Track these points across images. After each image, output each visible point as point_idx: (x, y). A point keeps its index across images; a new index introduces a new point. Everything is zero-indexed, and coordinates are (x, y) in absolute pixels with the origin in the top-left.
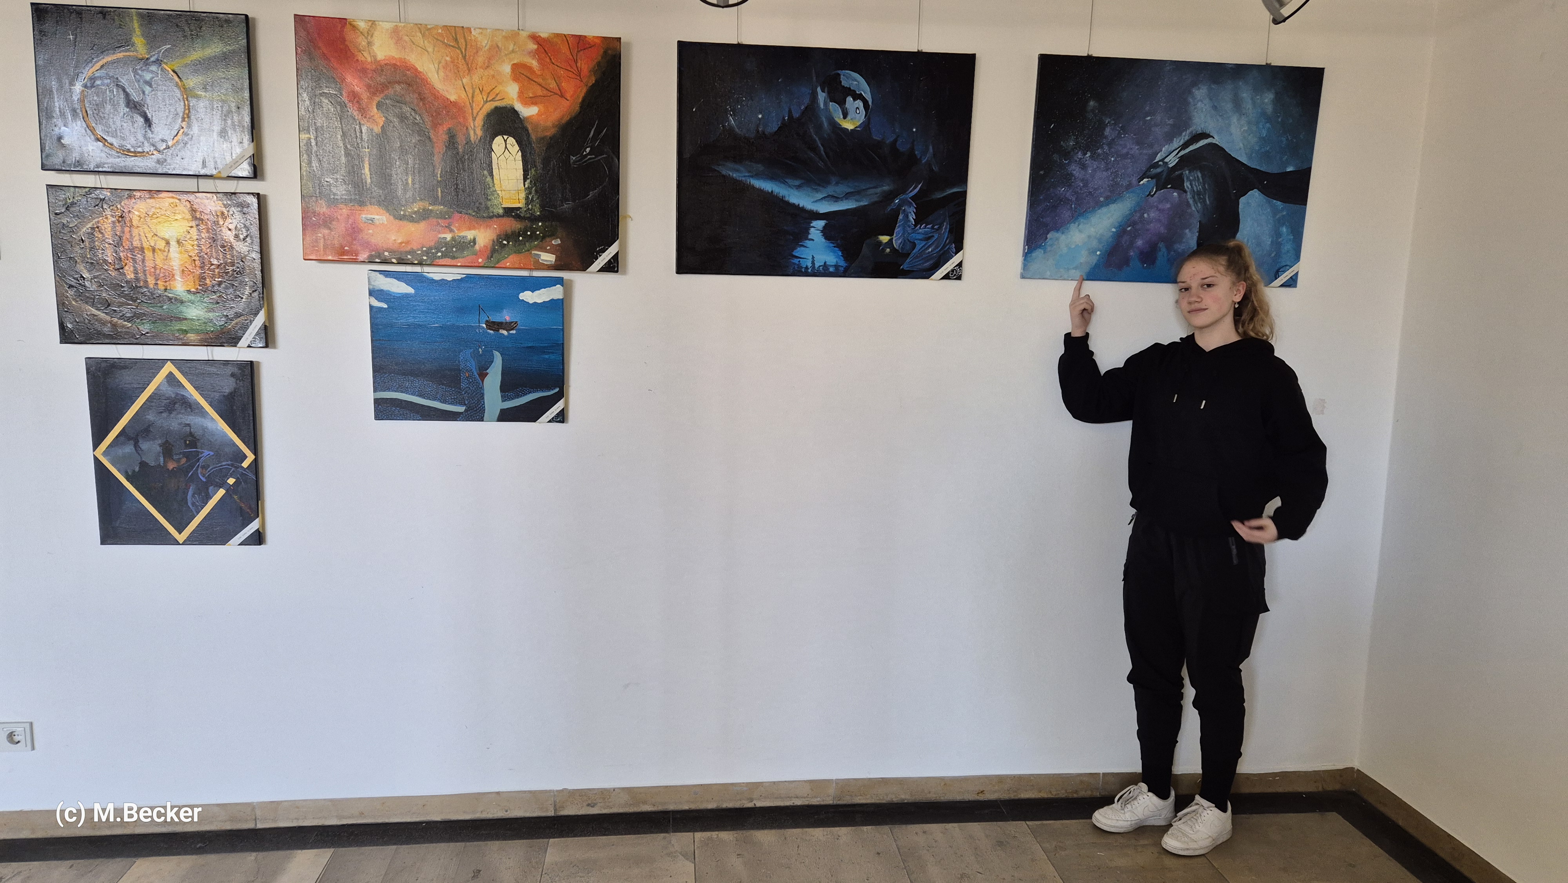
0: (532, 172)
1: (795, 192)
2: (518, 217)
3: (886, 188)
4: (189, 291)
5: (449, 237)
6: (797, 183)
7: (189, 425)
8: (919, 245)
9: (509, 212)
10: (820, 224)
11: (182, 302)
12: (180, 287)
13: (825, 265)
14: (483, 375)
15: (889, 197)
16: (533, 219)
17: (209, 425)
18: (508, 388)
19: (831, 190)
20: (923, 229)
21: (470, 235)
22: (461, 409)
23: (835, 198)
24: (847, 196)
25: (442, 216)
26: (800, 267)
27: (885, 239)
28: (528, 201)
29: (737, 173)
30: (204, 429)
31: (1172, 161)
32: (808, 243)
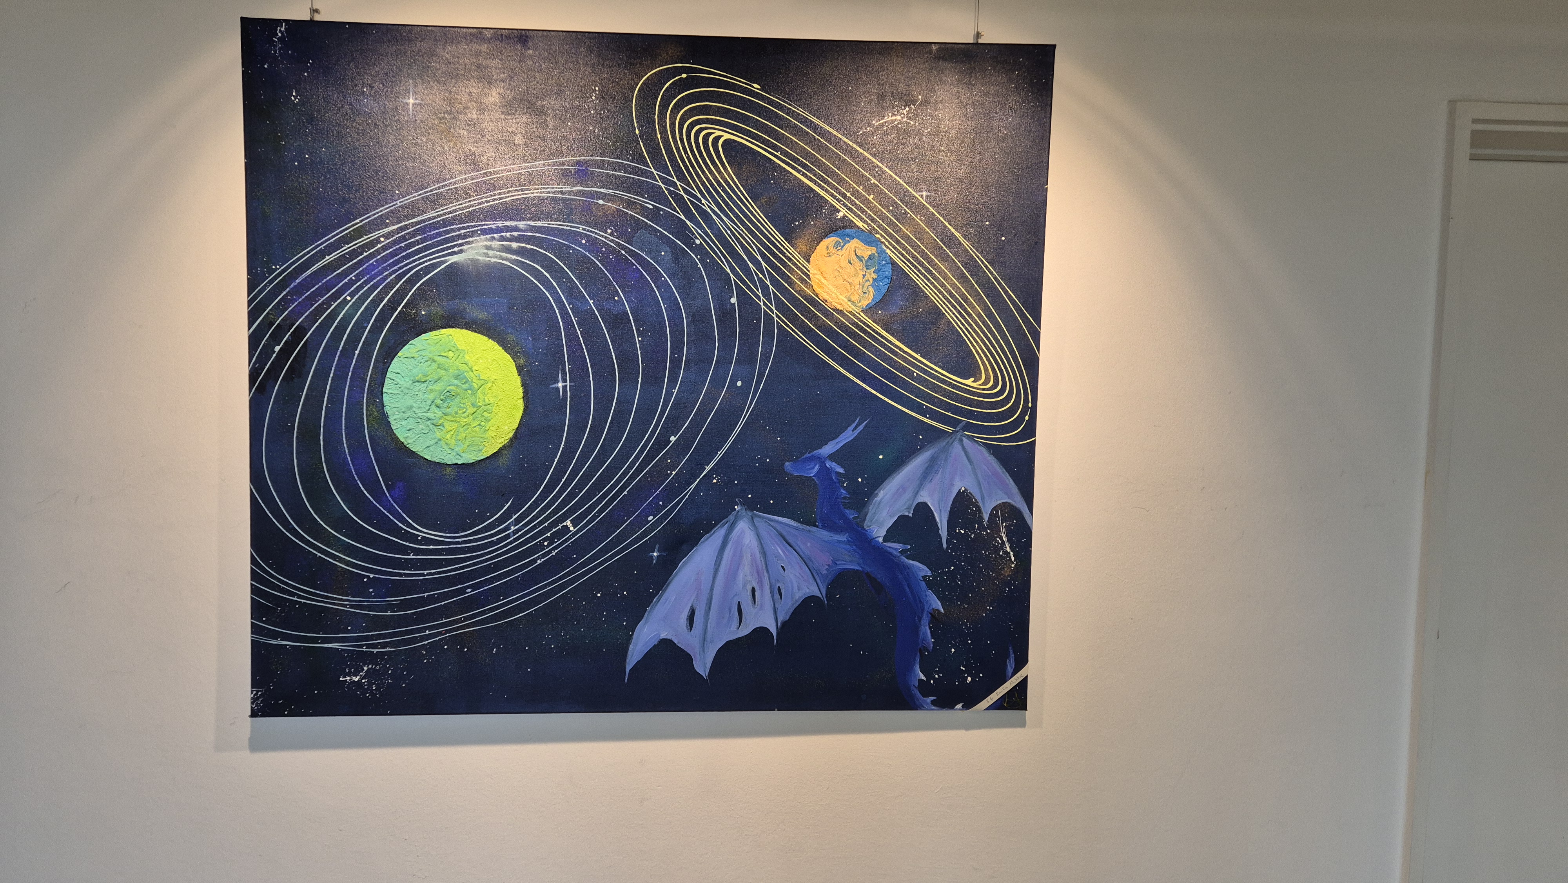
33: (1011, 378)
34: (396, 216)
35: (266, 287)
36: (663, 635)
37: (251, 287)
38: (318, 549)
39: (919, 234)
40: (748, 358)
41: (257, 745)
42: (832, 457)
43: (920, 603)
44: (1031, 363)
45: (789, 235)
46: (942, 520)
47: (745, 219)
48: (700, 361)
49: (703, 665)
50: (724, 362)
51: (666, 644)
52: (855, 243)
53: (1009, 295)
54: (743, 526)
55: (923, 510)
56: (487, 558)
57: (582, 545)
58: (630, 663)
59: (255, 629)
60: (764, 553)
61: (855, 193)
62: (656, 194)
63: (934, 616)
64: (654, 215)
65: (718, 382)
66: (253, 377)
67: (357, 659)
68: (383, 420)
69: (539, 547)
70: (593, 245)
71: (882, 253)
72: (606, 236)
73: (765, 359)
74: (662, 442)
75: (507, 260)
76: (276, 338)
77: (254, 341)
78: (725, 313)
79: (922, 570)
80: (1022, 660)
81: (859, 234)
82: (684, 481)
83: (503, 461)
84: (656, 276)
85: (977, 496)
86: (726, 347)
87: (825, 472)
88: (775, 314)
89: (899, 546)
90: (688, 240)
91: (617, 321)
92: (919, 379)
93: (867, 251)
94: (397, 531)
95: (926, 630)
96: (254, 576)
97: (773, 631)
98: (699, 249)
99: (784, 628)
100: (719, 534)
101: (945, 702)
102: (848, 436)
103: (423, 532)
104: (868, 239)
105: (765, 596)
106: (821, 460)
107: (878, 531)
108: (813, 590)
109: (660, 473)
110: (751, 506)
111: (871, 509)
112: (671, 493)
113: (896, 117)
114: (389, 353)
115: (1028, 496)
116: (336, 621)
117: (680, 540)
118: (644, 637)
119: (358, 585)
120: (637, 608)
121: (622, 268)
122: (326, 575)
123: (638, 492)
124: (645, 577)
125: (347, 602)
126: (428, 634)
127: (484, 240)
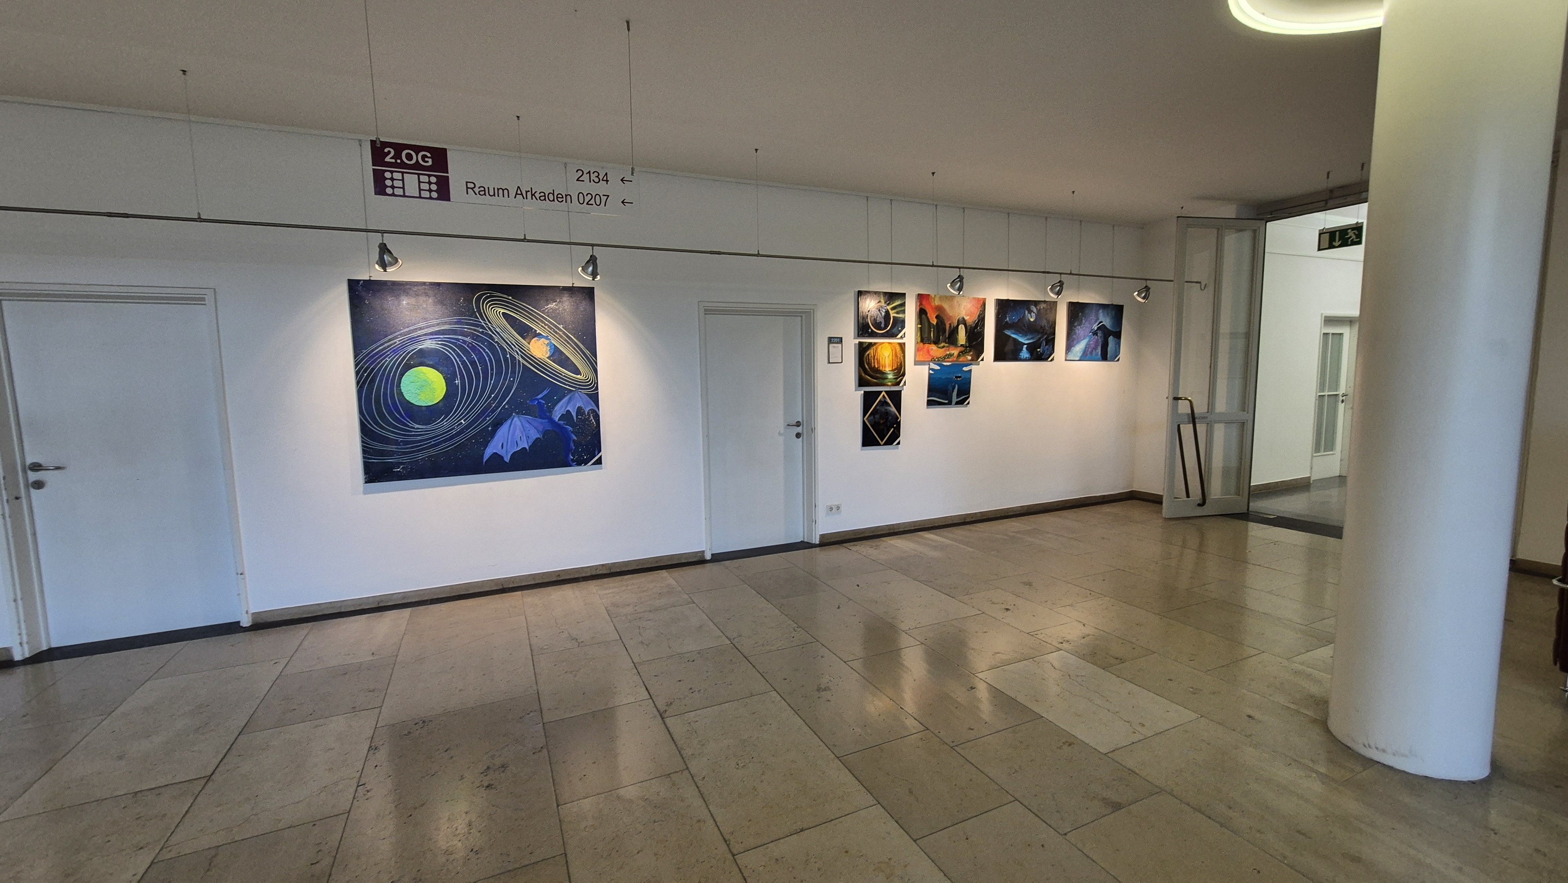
0: (967, 334)
1: (1020, 338)
2: (964, 347)
3: (1039, 336)
4: (889, 371)
5: (948, 353)
6: (1021, 335)
7: (886, 410)
8: (1046, 351)
9: (962, 345)
10: (1025, 346)
11: (888, 374)
12: (887, 369)
13: (1026, 358)
14: (953, 392)
15: (1040, 339)
16: (967, 347)
17: (891, 409)
18: (958, 396)
19: (1028, 337)
20: (1047, 347)
21: (953, 352)
22: (947, 402)
23: (1028, 339)
24: (1031, 339)
25: (947, 347)
26: (1021, 358)
27: (1039, 350)
28: (966, 342)
29: (1008, 332)
30: (890, 411)
31: (1096, 328)
32: (1023, 351)
33: (591, 376)
34: (401, 335)
35: (360, 357)
36: (494, 451)
37: (355, 356)
38: (384, 433)
39: (561, 336)
40: (513, 372)
41: (366, 492)
42: (541, 398)
43: (570, 438)
44: (596, 371)
45: (524, 338)
46: (574, 414)
47: (510, 334)
48: (499, 373)
49: (507, 459)
50: (507, 373)
51: (495, 454)
52: (543, 339)
53: (587, 352)
54: (516, 419)
55: (568, 411)
56: (438, 432)
57: (468, 427)
58: (484, 461)
59: (364, 457)
60: (522, 425)
61: (542, 326)
62: (483, 327)
63: (574, 441)
64: (482, 333)
65: (505, 379)
66: (358, 383)
67: (398, 465)
68: (401, 394)
69: (454, 428)
70: (464, 342)
71: (551, 342)
72: (468, 339)
73: (519, 372)
74: (489, 397)
75: (438, 347)
76: (365, 371)
77: (357, 373)
78: (506, 360)
79: (570, 428)
80: (600, 451)
81: (544, 337)
82: (497, 407)
83: (441, 404)
84: (484, 350)
85: (583, 407)
86: (507, 369)
87: (539, 403)
88: (521, 359)
89: (563, 422)
90: (493, 340)
91: (473, 363)
92: (564, 376)
93: (547, 342)
94: (408, 426)
95: (572, 444)
96: (363, 442)
97: (527, 448)
98: (497, 342)
99: (530, 447)
100: (509, 422)
101: (579, 464)
102: (545, 392)
103: (417, 426)
104: (547, 338)
105: (524, 438)
106: (538, 400)
107: (557, 419)
108: (538, 436)
109: (490, 405)
110: (518, 413)
111: (553, 412)
112: (493, 411)
113: (552, 305)
114: (402, 375)
115: (598, 407)
116: (391, 454)
117: (497, 424)
118: (488, 453)
119: (397, 443)
120: (486, 444)
121: (473, 348)
122: (386, 440)
123: (483, 412)
124: (488, 435)
125: (393, 448)
126: (421, 456)
127: (430, 341)
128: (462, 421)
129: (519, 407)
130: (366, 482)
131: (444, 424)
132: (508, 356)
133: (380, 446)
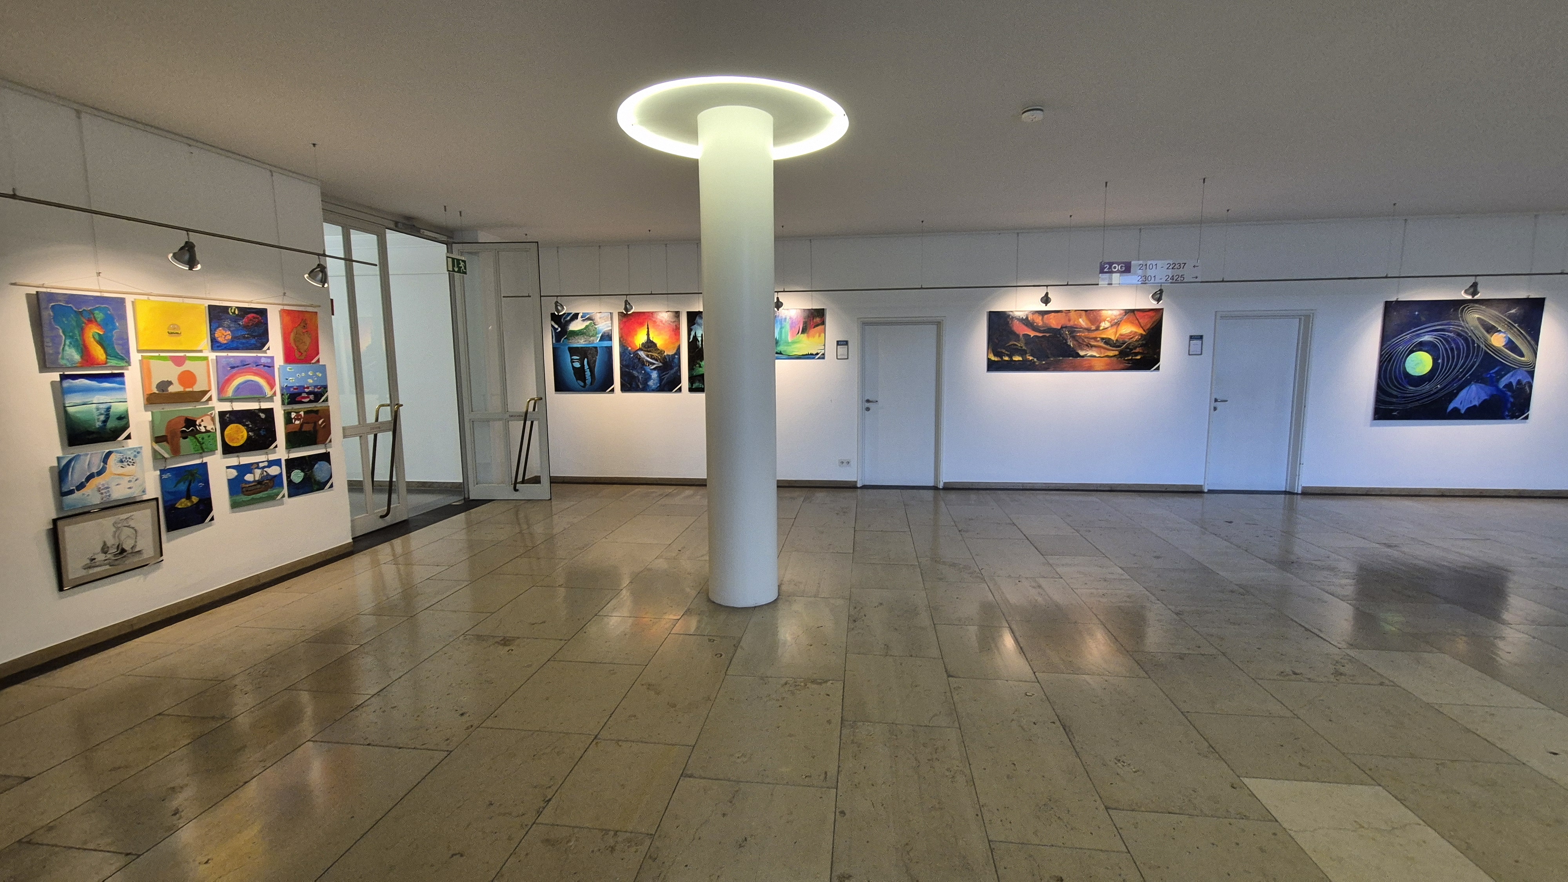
33: (1531, 358)
34: (1411, 332)
35: (1385, 346)
36: (1455, 406)
38: (1390, 391)
39: (1515, 332)
41: (1371, 425)
42: (1493, 374)
43: (1508, 400)
44: (1535, 355)
45: (1488, 333)
46: (1514, 384)
47: (1481, 332)
48: (1467, 357)
49: (1463, 411)
50: (1472, 356)
51: (1456, 408)
52: (1501, 334)
53: (1532, 342)
54: (1473, 386)
55: (1511, 383)
56: (1423, 392)
57: (1441, 389)
58: (1448, 410)
59: (1376, 405)
60: (1477, 391)
61: (1502, 325)
62: (1462, 327)
63: (1511, 402)
64: (1461, 330)
65: (1471, 360)
67: (1395, 410)
68: (1405, 368)
69: (1433, 390)
70: (1449, 336)
71: (1507, 335)
72: (1452, 335)
73: (1481, 356)
74: (1459, 371)
75: (1431, 339)
76: (1386, 355)
78: (1474, 347)
79: (1509, 394)
80: (1528, 411)
81: (1502, 332)
82: (1462, 378)
83: (1427, 375)
84: (1461, 341)
85: (1522, 380)
86: (1473, 353)
87: (1492, 376)
88: (1484, 347)
89: (1505, 390)
91: (1452, 349)
92: (1511, 358)
93: (1504, 336)
94: (1405, 388)
95: (1509, 405)
96: (1377, 395)
97: (1477, 405)
98: (1469, 336)
99: (1479, 405)
100: (1468, 388)
101: (1512, 418)
102: (1496, 369)
103: (1411, 388)
104: (1504, 333)
105: (1476, 399)
106: (1491, 374)
107: (1501, 387)
108: (1487, 398)
109: (1458, 376)
110: (1475, 382)
111: (1500, 382)
112: (1460, 380)
113: (1513, 311)
114: (1407, 357)
115: (1533, 380)
116: (1391, 403)
117: (1460, 388)
118: (1451, 407)
119: (1396, 397)
120: (1450, 402)
121: (1454, 340)
122: (1391, 395)
123: (1453, 380)
124: (1453, 395)
125: (1394, 400)
126: (1410, 406)
127: (1430, 336)
128: (1439, 386)
129: (1477, 378)
130: (1375, 419)
131: (1427, 387)
132: (1476, 345)
133: (1388, 399)
